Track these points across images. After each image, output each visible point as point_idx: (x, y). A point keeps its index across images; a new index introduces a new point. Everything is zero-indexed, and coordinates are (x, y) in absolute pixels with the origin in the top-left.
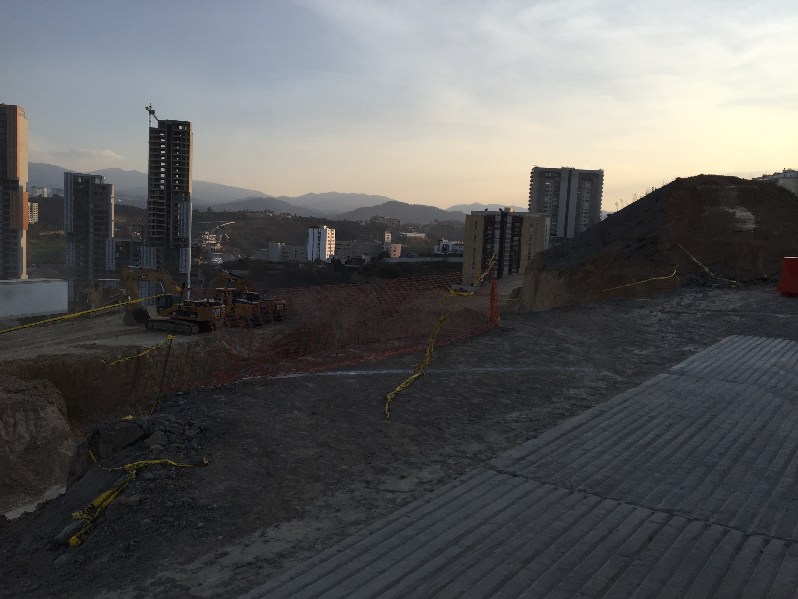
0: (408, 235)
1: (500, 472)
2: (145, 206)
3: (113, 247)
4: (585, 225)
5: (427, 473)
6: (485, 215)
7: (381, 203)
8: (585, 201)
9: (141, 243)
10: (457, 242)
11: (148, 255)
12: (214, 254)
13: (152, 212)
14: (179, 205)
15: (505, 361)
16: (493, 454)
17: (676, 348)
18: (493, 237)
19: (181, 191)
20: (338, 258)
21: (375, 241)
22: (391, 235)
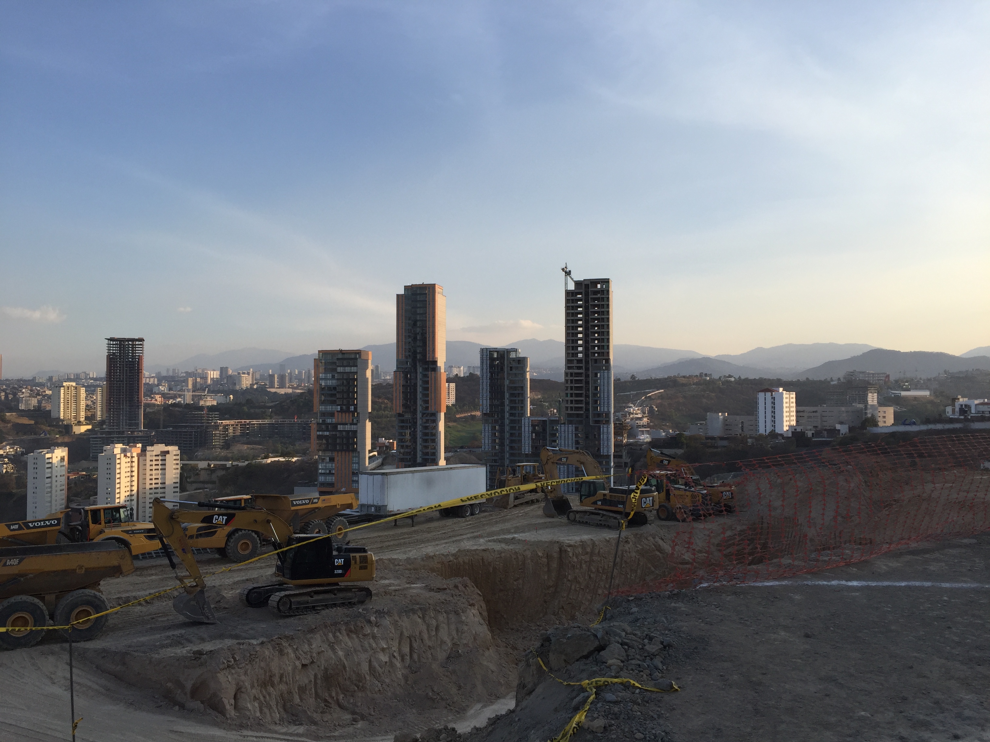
0: (904, 393)
2: (562, 379)
3: (529, 427)
7: (859, 353)
9: (558, 421)
10: (984, 400)
11: (567, 434)
12: (640, 431)
13: (569, 385)
14: (599, 374)
19: (601, 358)
20: (801, 430)
21: (853, 404)
22: (878, 396)
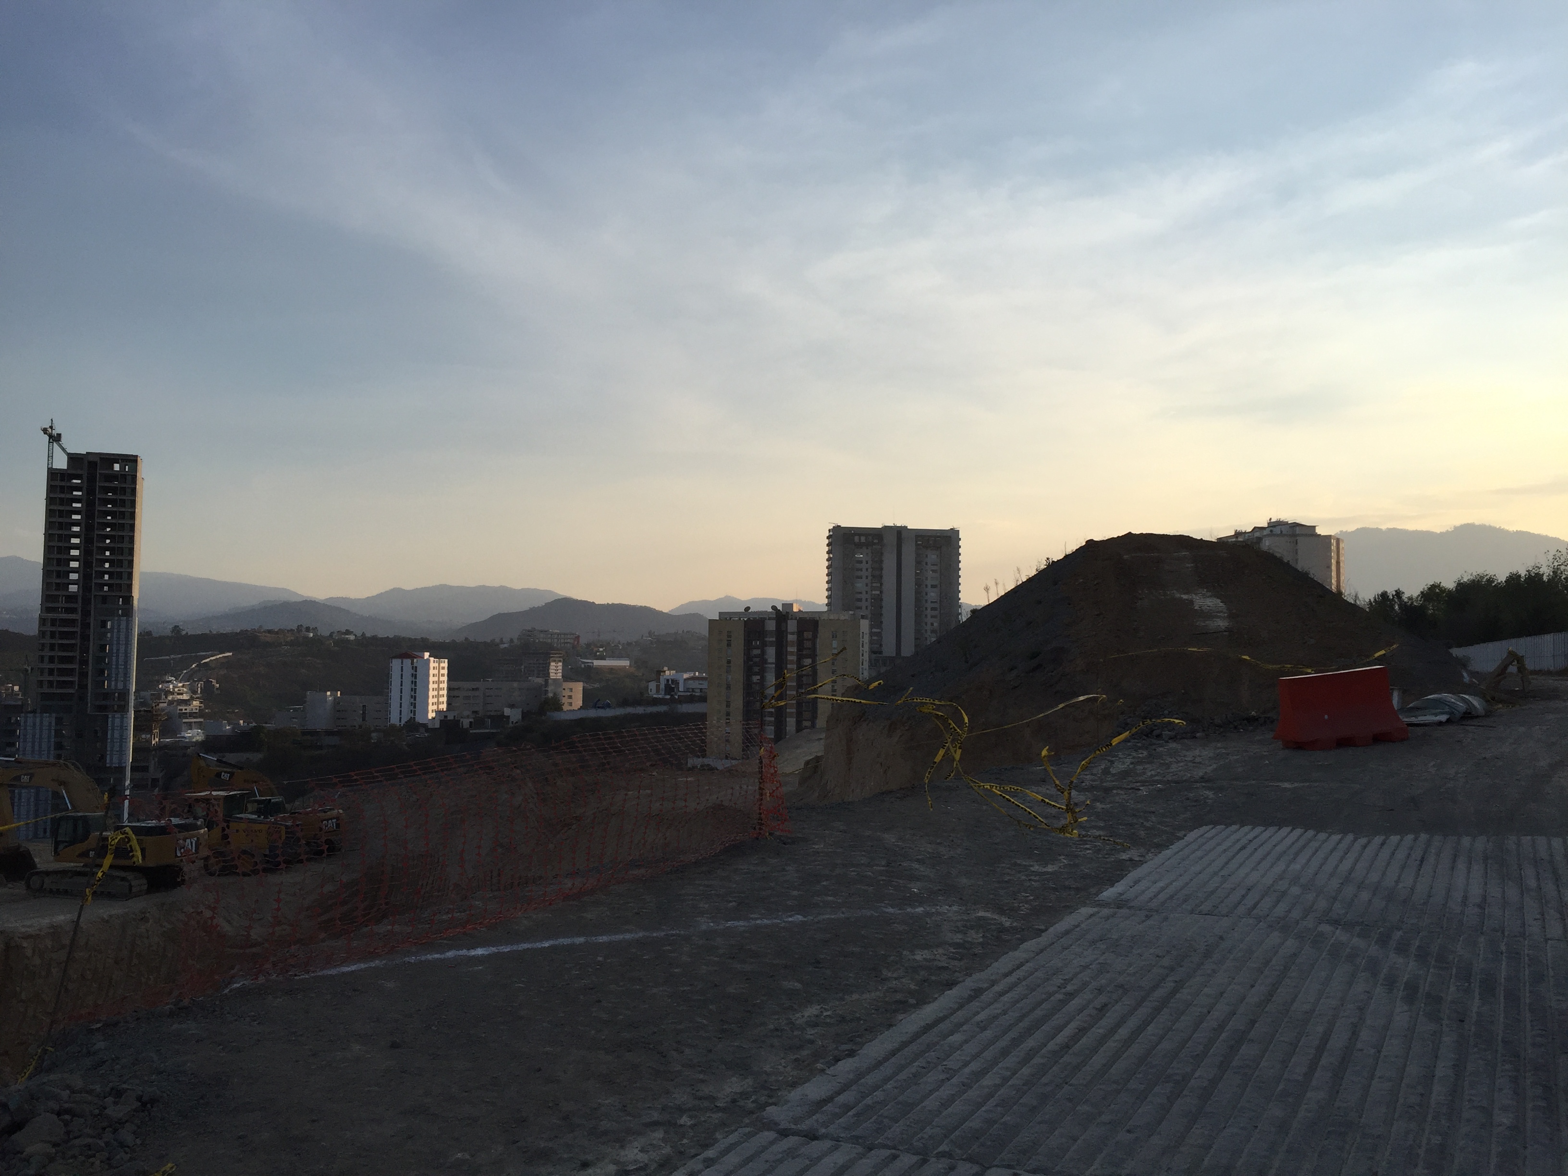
0: (597, 663)
1: (784, 1134)
2: (33, 629)
4: (933, 631)
5: (636, 1151)
6: (746, 619)
7: (540, 603)
8: (929, 586)
9: (22, 706)
10: (695, 674)
11: (38, 731)
12: (184, 723)
13: (48, 641)
14: (109, 623)
15: (789, 903)
16: (770, 1097)
17: (1106, 856)
18: (765, 661)
19: (114, 594)
20: (455, 716)
21: (530, 678)
22: (563, 666)
